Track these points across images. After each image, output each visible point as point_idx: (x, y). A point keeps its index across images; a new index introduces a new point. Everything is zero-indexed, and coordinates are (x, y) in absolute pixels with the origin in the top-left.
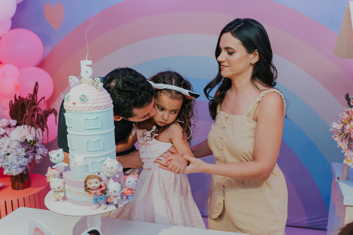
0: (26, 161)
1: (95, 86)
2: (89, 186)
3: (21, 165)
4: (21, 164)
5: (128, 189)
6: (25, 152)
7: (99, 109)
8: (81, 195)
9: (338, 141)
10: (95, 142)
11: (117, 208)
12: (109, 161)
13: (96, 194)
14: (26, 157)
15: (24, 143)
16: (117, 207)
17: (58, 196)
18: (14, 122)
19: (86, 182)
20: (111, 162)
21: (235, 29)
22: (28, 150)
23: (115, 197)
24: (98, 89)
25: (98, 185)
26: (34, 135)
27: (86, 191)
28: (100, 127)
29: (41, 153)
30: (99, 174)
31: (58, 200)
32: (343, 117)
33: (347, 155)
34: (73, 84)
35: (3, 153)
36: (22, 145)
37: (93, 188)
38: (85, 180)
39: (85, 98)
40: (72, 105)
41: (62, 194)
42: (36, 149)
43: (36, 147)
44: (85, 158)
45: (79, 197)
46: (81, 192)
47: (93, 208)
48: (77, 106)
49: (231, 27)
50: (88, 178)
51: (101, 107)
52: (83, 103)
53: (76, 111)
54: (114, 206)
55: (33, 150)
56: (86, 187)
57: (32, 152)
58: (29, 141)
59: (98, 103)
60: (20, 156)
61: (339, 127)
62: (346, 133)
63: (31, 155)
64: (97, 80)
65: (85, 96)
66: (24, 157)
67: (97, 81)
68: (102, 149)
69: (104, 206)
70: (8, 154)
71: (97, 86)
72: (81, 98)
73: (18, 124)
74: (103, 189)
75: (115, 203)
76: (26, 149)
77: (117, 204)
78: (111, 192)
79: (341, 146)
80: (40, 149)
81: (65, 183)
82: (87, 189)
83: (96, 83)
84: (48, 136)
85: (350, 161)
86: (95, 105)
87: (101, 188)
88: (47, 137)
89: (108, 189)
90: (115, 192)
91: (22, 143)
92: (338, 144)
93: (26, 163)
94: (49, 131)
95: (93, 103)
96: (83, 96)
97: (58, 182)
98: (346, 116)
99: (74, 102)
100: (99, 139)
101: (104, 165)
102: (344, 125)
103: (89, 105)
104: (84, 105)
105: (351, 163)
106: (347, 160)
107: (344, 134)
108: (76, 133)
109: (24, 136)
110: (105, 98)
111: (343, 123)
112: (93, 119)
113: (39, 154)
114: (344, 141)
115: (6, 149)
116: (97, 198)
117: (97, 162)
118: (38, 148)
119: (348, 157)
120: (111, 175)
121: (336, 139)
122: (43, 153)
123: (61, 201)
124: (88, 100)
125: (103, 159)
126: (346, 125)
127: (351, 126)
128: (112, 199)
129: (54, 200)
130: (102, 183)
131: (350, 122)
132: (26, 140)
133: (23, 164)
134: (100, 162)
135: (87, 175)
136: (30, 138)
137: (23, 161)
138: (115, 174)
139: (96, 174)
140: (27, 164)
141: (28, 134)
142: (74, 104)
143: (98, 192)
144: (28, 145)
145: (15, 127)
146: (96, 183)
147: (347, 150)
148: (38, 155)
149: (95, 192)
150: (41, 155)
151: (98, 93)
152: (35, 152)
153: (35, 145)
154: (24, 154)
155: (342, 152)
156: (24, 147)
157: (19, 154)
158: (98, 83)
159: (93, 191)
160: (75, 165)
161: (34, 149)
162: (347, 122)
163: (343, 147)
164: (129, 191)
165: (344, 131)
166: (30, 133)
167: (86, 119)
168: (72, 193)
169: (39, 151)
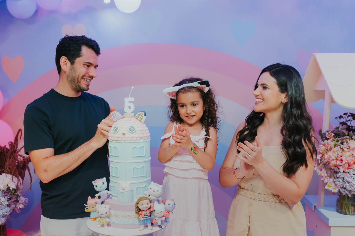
0: (9, 211)
1: (139, 119)
2: (141, 207)
3: (3, 215)
4: (4, 213)
5: (167, 212)
6: (8, 200)
7: (144, 139)
8: (129, 218)
9: (317, 170)
10: (140, 168)
11: (161, 229)
12: (154, 185)
13: (145, 215)
14: (9, 206)
15: (7, 191)
16: (161, 227)
17: (104, 221)
19: (138, 203)
20: (156, 186)
21: (273, 70)
22: (10, 199)
23: (160, 218)
24: (142, 121)
25: (148, 206)
26: (16, 183)
27: (136, 213)
28: (144, 155)
29: (24, 201)
30: (149, 195)
31: (103, 226)
32: (319, 149)
33: (327, 182)
34: (116, 118)
36: (4, 193)
37: (144, 209)
38: (137, 202)
39: (134, 129)
40: (122, 136)
41: (108, 220)
42: (18, 198)
43: (18, 196)
44: (131, 183)
45: (126, 220)
46: (129, 215)
47: (141, 229)
48: (127, 136)
49: (271, 68)
50: (140, 200)
51: (145, 137)
52: (132, 133)
53: (125, 141)
54: (158, 227)
55: (16, 199)
56: (137, 209)
57: (14, 201)
58: (11, 189)
59: (144, 134)
60: (3, 205)
61: (319, 157)
62: (325, 162)
63: (13, 204)
64: (142, 113)
65: (133, 128)
66: (6, 206)
67: (141, 115)
68: (145, 175)
69: (150, 227)
71: (141, 119)
72: (130, 129)
74: (151, 209)
75: (159, 224)
76: (8, 198)
77: (160, 225)
78: (158, 212)
79: (321, 174)
80: (21, 197)
81: (110, 209)
82: (139, 210)
83: (140, 117)
84: (32, 184)
85: (330, 187)
86: (142, 136)
87: (150, 209)
88: (30, 184)
89: (155, 211)
90: (162, 212)
91: (4, 192)
92: (317, 173)
93: (8, 212)
94: (32, 178)
95: (140, 134)
96: (132, 127)
97: (106, 208)
99: (124, 133)
100: (143, 166)
101: (150, 189)
102: (322, 156)
103: (137, 135)
104: (132, 135)
105: (332, 188)
106: (328, 186)
107: (323, 163)
108: (124, 161)
109: (7, 184)
110: (145, 130)
111: (321, 154)
112: (140, 148)
113: (22, 203)
114: (323, 170)
116: (146, 219)
117: (141, 188)
118: (20, 196)
119: (328, 183)
120: (156, 198)
122: (25, 202)
123: (106, 227)
124: (136, 130)
125: (145, 185)
126: (324, 155)
127: (329, 156)
128: (158, 220)
129: (99, 226)
130: (152, 204)
131: (327, 152)
132: (8, 188)
133: (6, 214)
134: (143, 187)
135: (139, 197)
136: (13, 186)
137: (6, 211)
138: (158, 197)
139: (147, 196)
140: (9, 214)
141: (10, 182)
142: (124, 134)
143: (148, 212)
144: (10, 194)
146: (148, 204)
147: (326, 178)
148: (20, 204)
149: (145, 213)
150: (23, 204)
151: (142, 125)
152: (17, 201)
153: (16, 194)
154: (7, 203)
155: (322, 179)
156: (6, 195)
157: (2, 203)
158: (142, 116)
159: (144, 212)
160: (123, 190)
161: (16, 197)
162: (324, 152)
163: (323, 175)
164: (167, 213)
165: (323, 160)
166: (13, 182)
167: (134, 147)
168: (119, 217)
169: (21, 200)
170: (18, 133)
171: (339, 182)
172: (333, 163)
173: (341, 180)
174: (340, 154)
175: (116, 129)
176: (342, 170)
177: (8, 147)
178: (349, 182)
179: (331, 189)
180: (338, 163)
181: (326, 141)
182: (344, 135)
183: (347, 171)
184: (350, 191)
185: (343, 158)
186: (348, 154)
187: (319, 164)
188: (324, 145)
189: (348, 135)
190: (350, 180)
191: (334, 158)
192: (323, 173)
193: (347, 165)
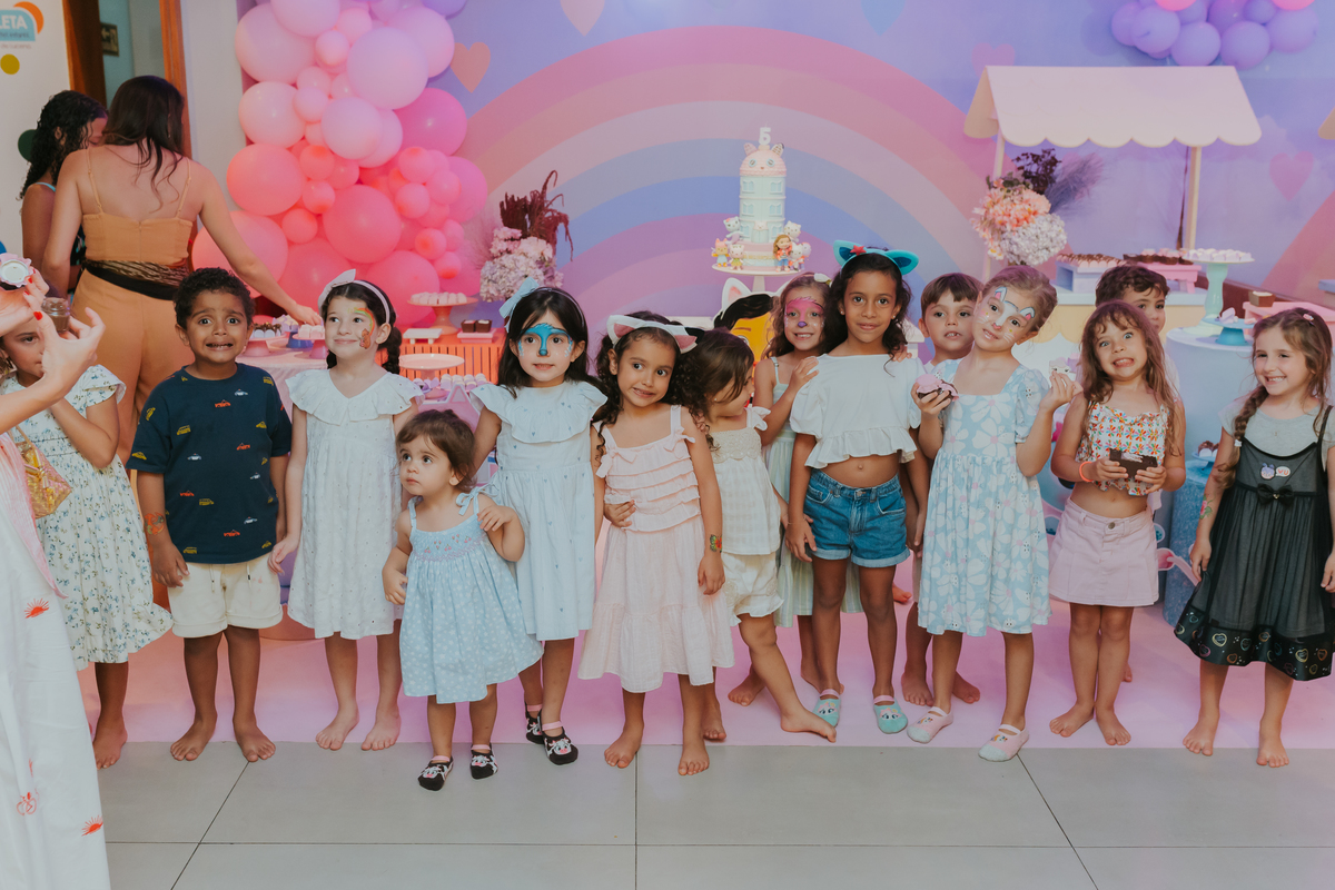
2: (780, 245)
6: (544, 275)
15: (541, 262)
18: (518, 233)
19: (777, 241)
22: (546, 272)
33: (991, 246)
35: (521, 274)
36: (538, 264)
37: (783, 248)
50: (780, 237)
61: (982, 212)
62: (989, 219)
70: (526, 276)
73: (525, 236)
76: (543, 271)
82: (777, 249)
83: (777, 149)
91: (538, 262)
98: (989, 199)
105: (996, 253)
106: (992, 250)
107: (987, 220)
109: (540, 252)
115: (523, 268)
121: (978, 230)
127: (995, 211)
136: (549, 254)
145: (519, 240)
152: (553, 277)
156: (541, 267)
159: (782, 251)
163: (987, 237)
170: (550, 176)
171: (1005, 245)
172: (998, 219)
173: (1007, 242)
174: (1009, 207)
175: (753, 163)
176: (1009, 227)
177: (529, 199)
178: (1016, 244)
179: (995, 255)
180: (1005, 218)
181: (993, 190)
182: (1019, 183)
183: (1015, 228)
184: (1018, 256)
185: (1012, 213)
186: (1018, 207)
187: (982, 222)
188: (990, 196)
189: (1024, 183)
190: (1017, 240)
191: (1001, 213)
192: (987, 235)
193: (1015, 222)
